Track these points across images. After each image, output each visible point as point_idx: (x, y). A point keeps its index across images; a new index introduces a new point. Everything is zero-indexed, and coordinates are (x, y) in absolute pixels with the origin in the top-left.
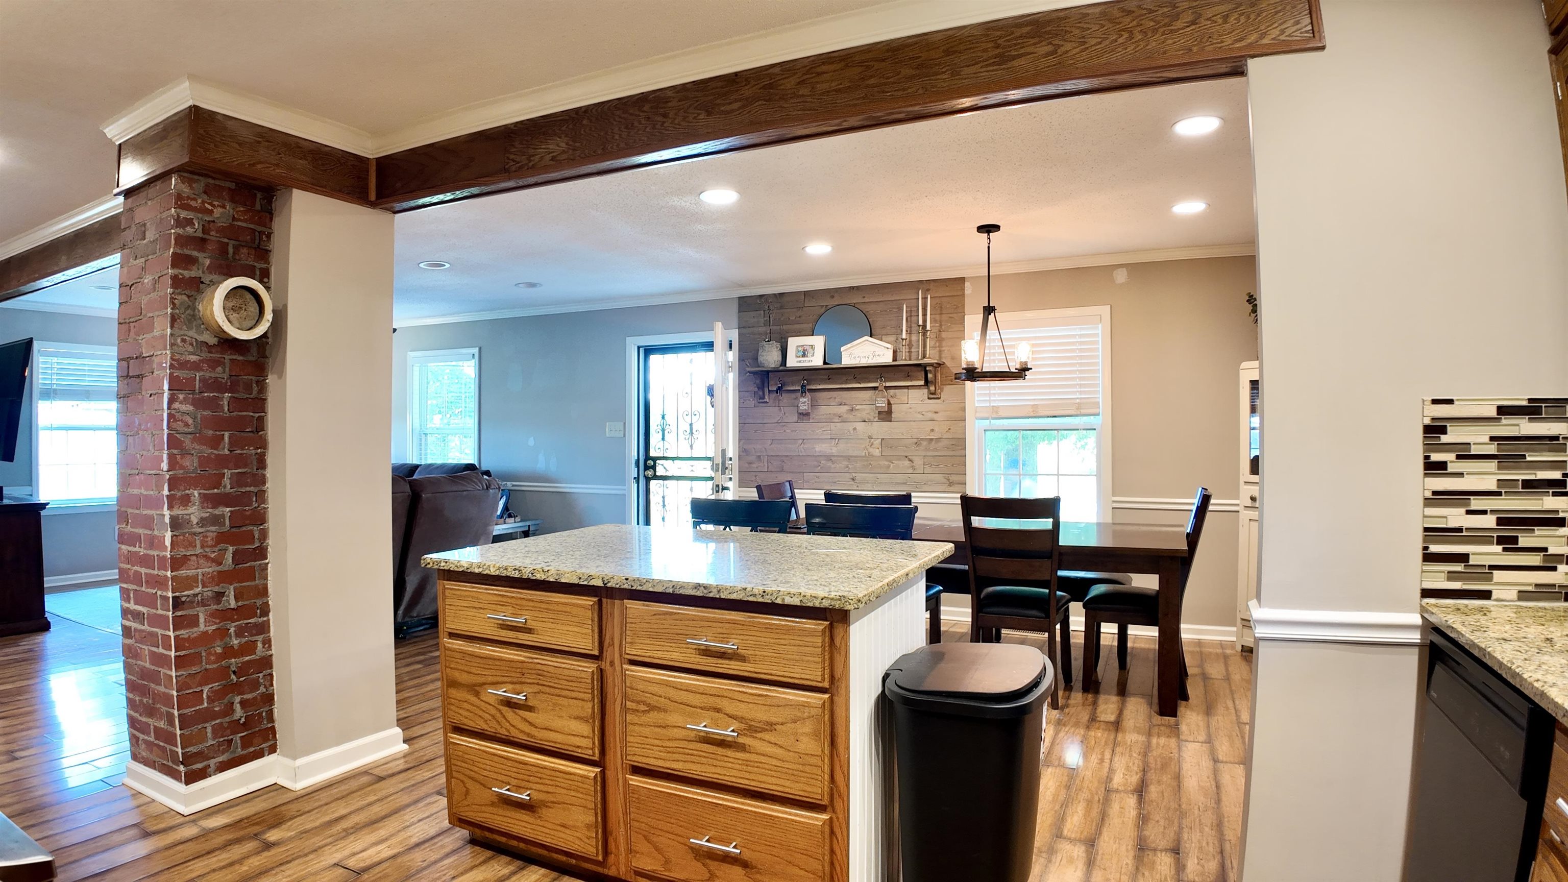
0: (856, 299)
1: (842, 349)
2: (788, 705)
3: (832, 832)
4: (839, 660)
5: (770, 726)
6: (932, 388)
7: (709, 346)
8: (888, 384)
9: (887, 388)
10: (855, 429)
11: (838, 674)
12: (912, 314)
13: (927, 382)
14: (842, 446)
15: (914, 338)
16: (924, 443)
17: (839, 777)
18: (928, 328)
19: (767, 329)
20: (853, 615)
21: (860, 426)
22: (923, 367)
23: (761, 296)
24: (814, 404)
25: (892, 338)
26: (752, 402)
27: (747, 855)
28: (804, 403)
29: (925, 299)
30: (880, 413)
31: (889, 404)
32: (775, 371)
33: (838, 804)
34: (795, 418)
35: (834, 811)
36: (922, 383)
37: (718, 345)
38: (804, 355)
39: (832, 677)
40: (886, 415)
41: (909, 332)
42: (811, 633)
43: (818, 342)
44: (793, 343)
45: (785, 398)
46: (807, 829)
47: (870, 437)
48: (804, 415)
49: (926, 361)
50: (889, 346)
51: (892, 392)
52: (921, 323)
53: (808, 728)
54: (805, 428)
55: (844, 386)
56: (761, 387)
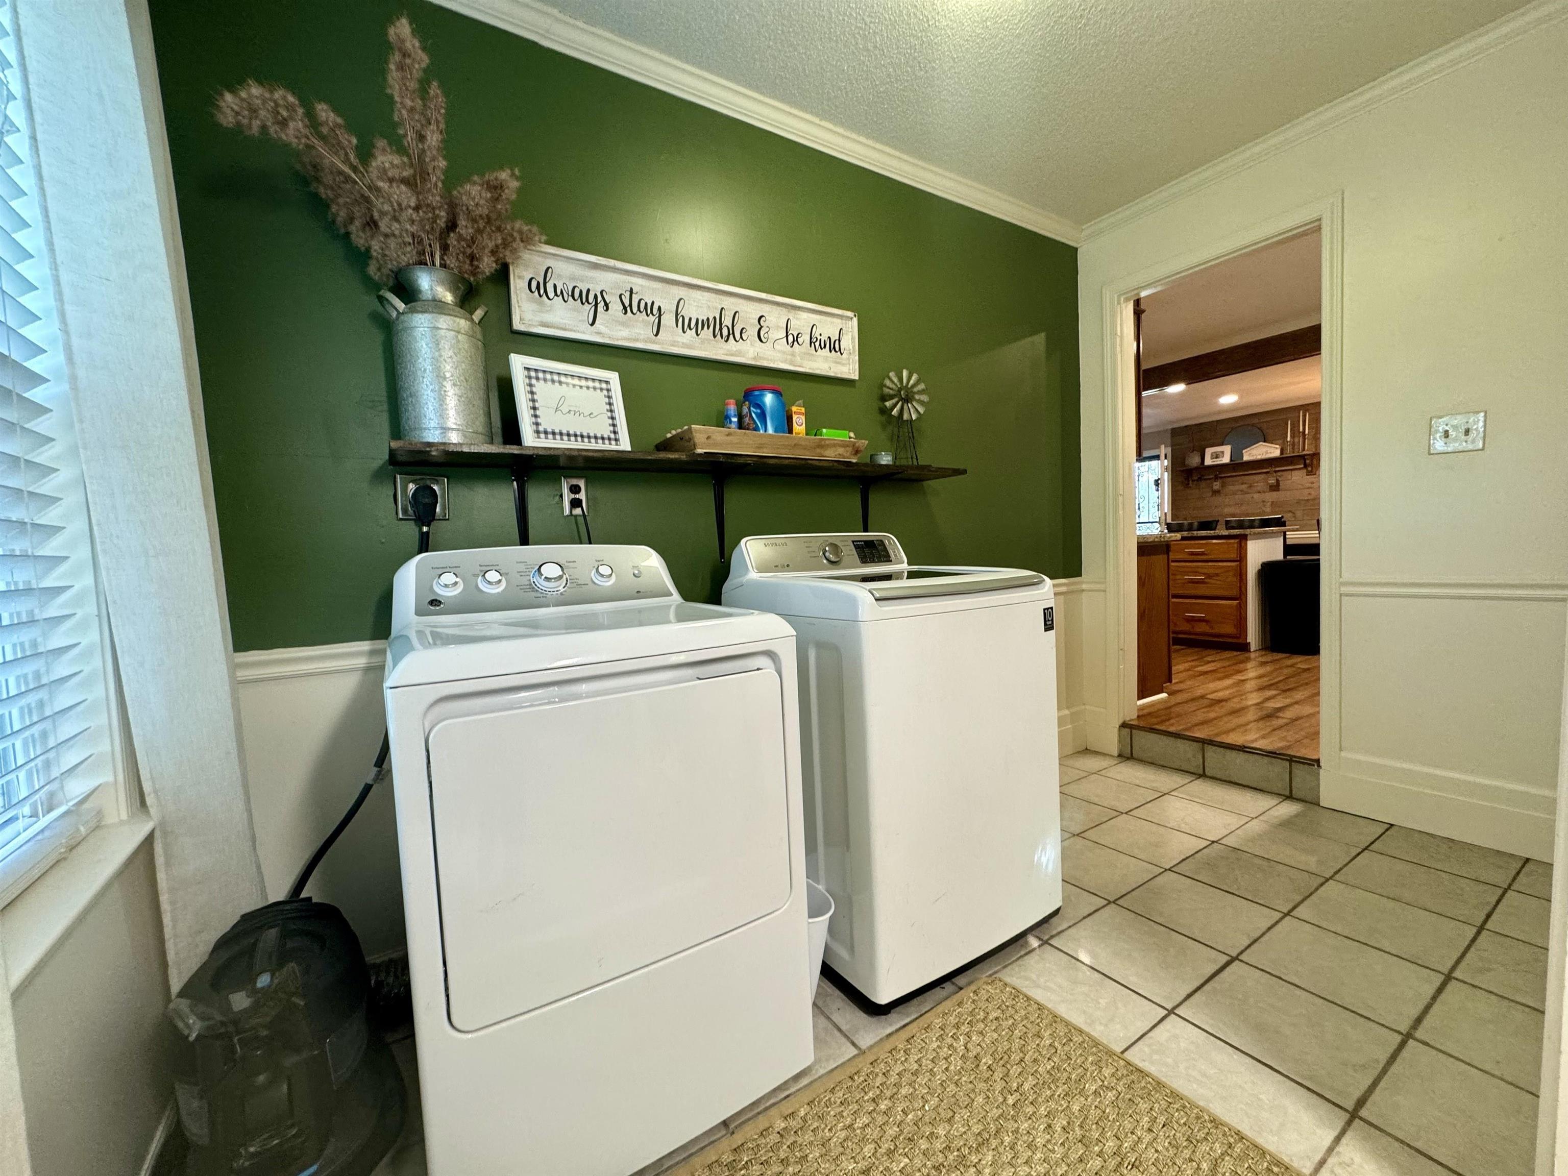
0: (1256, 421)
1: (1244, 451)
2: (1223, 567)
3: (1241, 607)
4: (1243, 552)
5: (1217, 575)
6: (1310, 469)
7: (1157, 457)
8: (1277, 469)
9: (1276, 472)
10: (1253, 497)
11: (1242, 556)
12: (1295, 426)
13: (1306, 466)
14: (1243, 508)
15: (1296, 440)
16: (1303, 502)
17: (1243, 589)
18: (1307, 432)
19: (1191, 445)
20: (1249, 537)
21: (1256, 496)
22: (1303, 457)
23: (1186, 426)
24: (1223, 485)
25: (1281, 441)
26: (1180, 488)
27: (1208, 618)
28: (1217, 485)
29: (1304, 416)
30: (1270, 486)
31: (1278, 481)
32: (1196, 468)
33: (1243, 597)
34: (1211, 494)
35: (1241, 599)
36: (1302, 466)
37: (1163, 456)
38: (1217, 457)
39: (1240, 557)
40: (1276, 487)
41: (1293, 437)
42: (1234, 543)
43: (1227, 450)
44: (1209, 451)
45: (1203, 484)
46: (1230, 606)
47: (1264, 502)
48: (1216, 493)
49: (1305, 453)
50: (1278, 446)
51: (1279, 474)
52: (1301, 429)
53: (1231, 574)
54: (1217, 500)
55: (1246, 473)
56: (1187, 479)
